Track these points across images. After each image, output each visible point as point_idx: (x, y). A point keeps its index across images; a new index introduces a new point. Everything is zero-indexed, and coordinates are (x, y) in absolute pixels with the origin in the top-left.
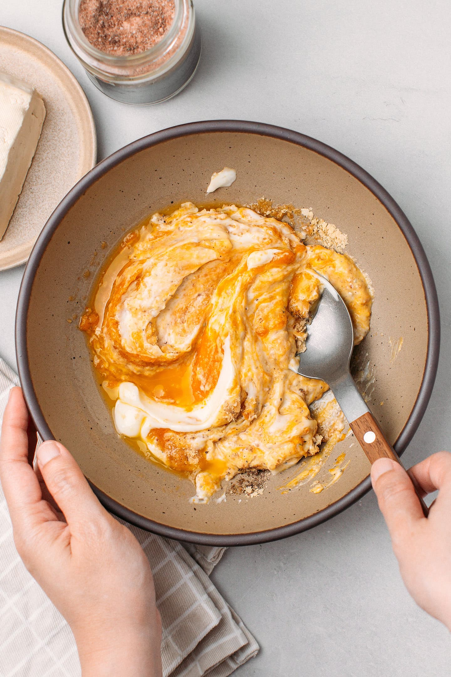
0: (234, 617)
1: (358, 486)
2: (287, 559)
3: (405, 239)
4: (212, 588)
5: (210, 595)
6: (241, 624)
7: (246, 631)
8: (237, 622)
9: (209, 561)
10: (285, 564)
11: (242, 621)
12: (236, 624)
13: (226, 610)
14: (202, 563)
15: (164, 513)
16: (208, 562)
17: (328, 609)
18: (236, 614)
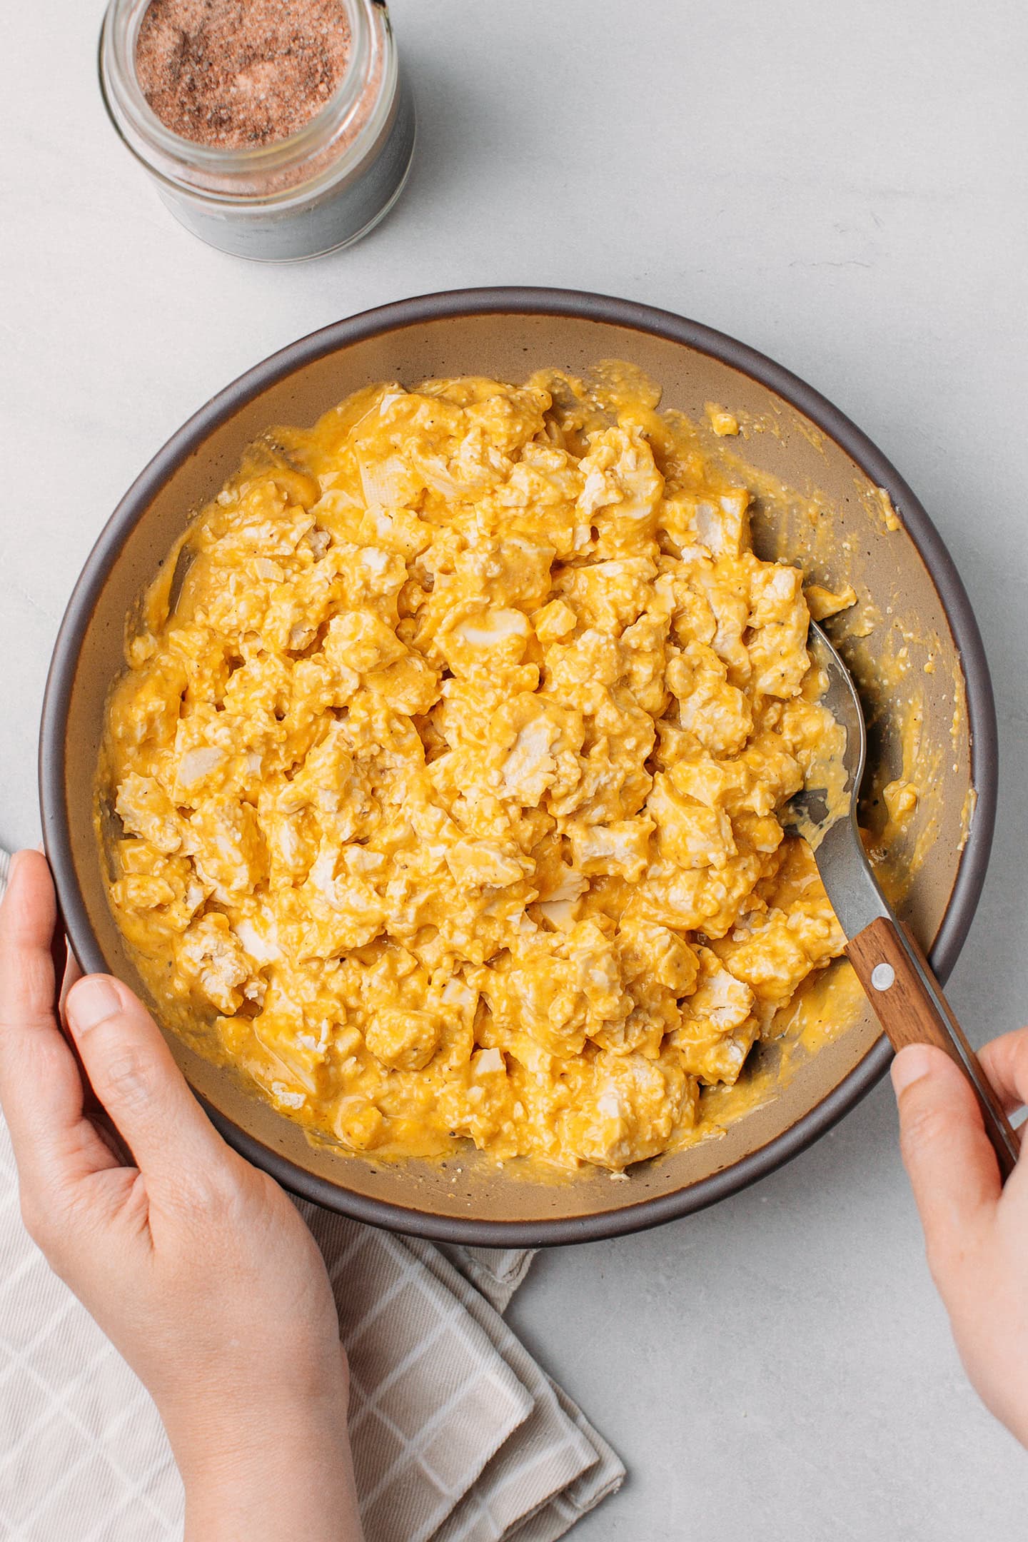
0: (563, 1404)
2: (674, 1266)
4: (510, 1341)
5: (505, 1357)
6: (582, 1420)
7: (595, 1433)
8: (572, 1416)
9: (500, 1281)
10: (669, 1278)
11: (584, 1413)
12: (568, 1419)
13: (544, 1387)
14: (486, 1286)
16: (497, 1283)
18: (568, 1399)
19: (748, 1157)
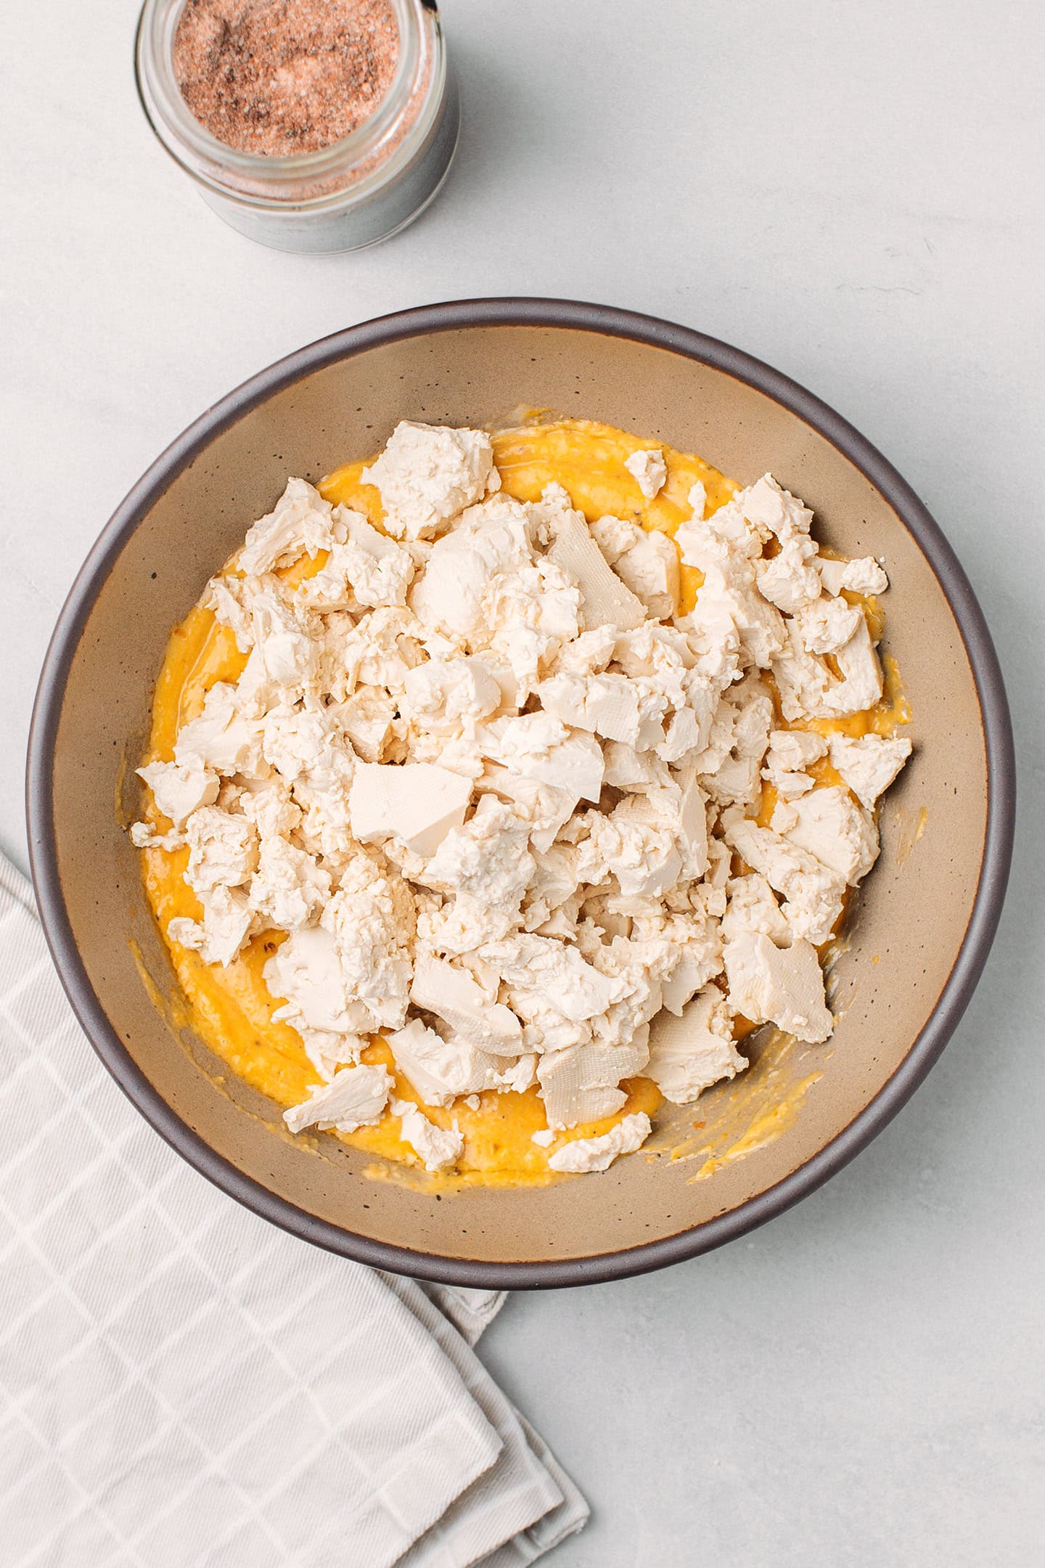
0: (530, 1442)
1: (818, 1155)
2: (654, 1308)
3: (937, 584)
4: (481, 1376)
5: (475, 1395)
6: (549, 1457)
7: (562, 1473)
8: (539, 1454)
9: (473, 1313)
10: (649, 1319)
11: (551, 1450)
12: (536, 1459)
13: (512, 1425)
14: (459, 1316)
15: (368, 1207)
16: (470, 1314)
17: (748, 1422)
18: (535, 1434)
19: (751, 1201)
